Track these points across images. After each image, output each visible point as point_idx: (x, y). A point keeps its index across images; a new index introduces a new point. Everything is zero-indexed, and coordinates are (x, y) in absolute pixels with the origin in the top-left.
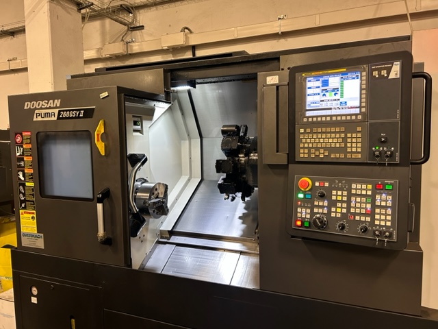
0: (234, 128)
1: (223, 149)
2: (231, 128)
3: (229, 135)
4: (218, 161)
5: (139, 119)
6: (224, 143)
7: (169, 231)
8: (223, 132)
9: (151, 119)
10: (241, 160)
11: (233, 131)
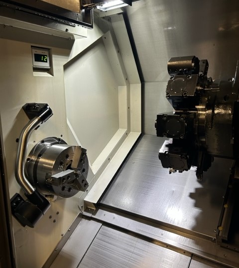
0: (190, 62)
1: (169, 97)
2: (185, 62)
3: (180, 74)
4: (160, 117)
5: (46, 53)
6: (171, 86)
7: (94, 204)
8: (171, 69)
9: (68, 54)
10: (200, 114)
11: (189, 67)
